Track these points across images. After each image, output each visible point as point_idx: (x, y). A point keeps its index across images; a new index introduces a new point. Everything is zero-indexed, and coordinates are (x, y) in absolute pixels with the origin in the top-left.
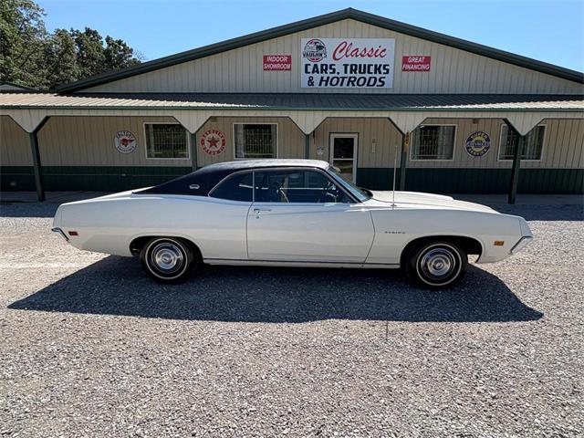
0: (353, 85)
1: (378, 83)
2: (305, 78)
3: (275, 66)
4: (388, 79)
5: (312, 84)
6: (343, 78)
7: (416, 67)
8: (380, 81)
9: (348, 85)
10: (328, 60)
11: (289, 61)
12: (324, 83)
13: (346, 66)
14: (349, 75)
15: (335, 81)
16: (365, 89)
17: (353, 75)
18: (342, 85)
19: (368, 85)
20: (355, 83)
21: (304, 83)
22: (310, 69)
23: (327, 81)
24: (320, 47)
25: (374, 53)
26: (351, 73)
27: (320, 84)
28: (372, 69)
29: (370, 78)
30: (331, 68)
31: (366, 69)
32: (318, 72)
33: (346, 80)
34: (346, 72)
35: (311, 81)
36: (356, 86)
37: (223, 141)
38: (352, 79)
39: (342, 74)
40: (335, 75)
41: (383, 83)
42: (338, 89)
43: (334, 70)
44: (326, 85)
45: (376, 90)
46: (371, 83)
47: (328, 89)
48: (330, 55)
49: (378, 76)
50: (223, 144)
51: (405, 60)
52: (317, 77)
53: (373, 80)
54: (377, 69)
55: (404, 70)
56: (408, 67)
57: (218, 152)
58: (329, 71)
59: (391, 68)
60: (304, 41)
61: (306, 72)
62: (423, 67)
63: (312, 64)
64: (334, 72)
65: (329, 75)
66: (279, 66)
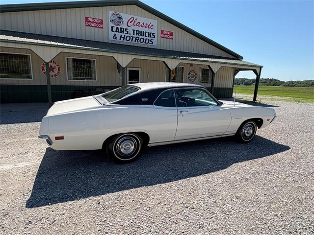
0: (138, 42)
1: (150, 42)
2: (111, 34)
3: (93, 24)
4: (155, 41)
5: (116, 38)
6: (133, 37)
7: (167, 36)
8: (151, 41)
9: (135, 41)
10: (124, 26)
11: (102, 23)
12: (122, 39)
13: (134, 30)
14: (135, 36)
15: (128, 38)
16: (143, 45)
17: (138, 36)
18: (132, 41)
19: (145, 43)
20: (139, 41)
21: (111, 37)
22: (114, 29)
23: (124, 38)
24: (119, 18)
25: (147, 26)
26: (137, 35)
27: (120, 39)
28: (147, 34)
29: (146, 39)
30: (126, 31)
31: (144, 34)
32: (119, 32)
33: (134, 39)
34: (134, 34)
35: (115, 37)
36: (139, 43)
37: (59, 68)
38: (137, 39)
39: (132, 35)
40: (128, 35)
41: (153, 42)
42: (130, 43)
43: (128, 32)
44: (124, 40)
45: (149, 46)
46: (147, 42)
47: (124, 42)
48: (125, 23)
49: (150, 38)
50: (59, 70)
51: (162, 32)
52: (118, 35)
53: (147, 40)
54: (149, 35)
55: (162, 37)
56: (164, 36)
57: (55, 75)
58: (125, 32)
59: (156, 35)
60: (111, 13)
61: (112, 31)
62: (170, 37)
63: (116, 27)
64: (128, 33)
65: (125, 34)
66: (95, 25)
